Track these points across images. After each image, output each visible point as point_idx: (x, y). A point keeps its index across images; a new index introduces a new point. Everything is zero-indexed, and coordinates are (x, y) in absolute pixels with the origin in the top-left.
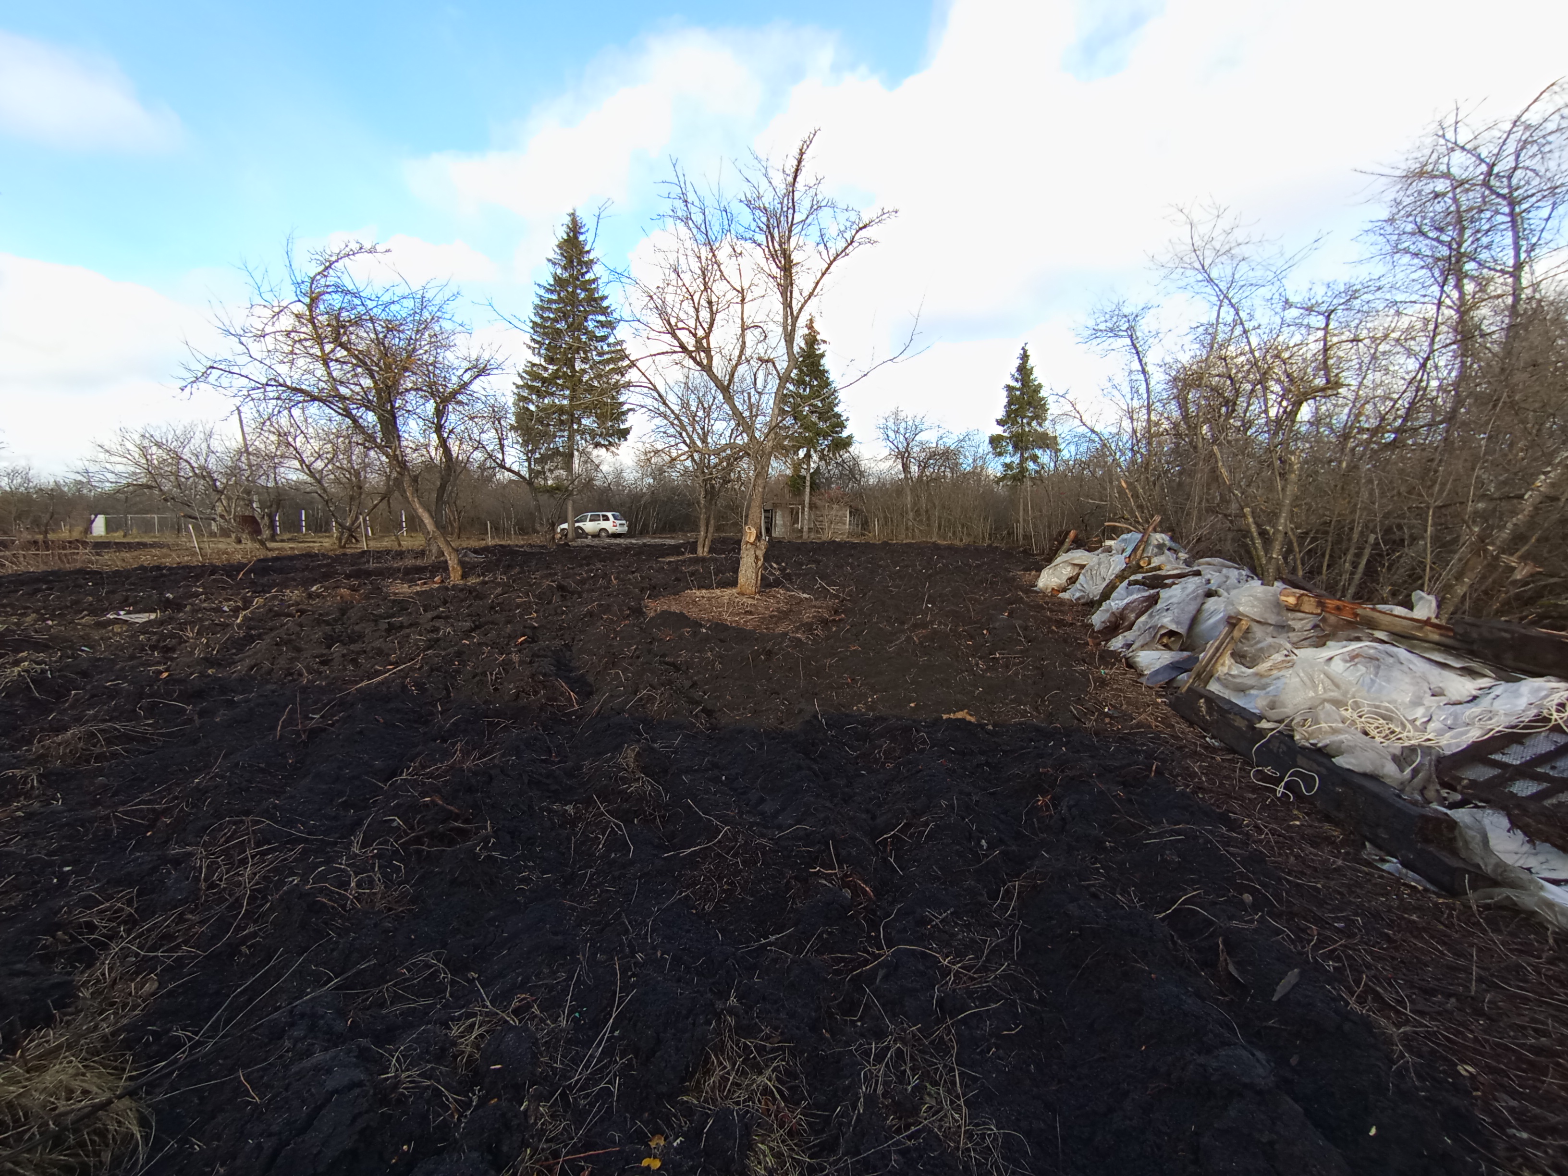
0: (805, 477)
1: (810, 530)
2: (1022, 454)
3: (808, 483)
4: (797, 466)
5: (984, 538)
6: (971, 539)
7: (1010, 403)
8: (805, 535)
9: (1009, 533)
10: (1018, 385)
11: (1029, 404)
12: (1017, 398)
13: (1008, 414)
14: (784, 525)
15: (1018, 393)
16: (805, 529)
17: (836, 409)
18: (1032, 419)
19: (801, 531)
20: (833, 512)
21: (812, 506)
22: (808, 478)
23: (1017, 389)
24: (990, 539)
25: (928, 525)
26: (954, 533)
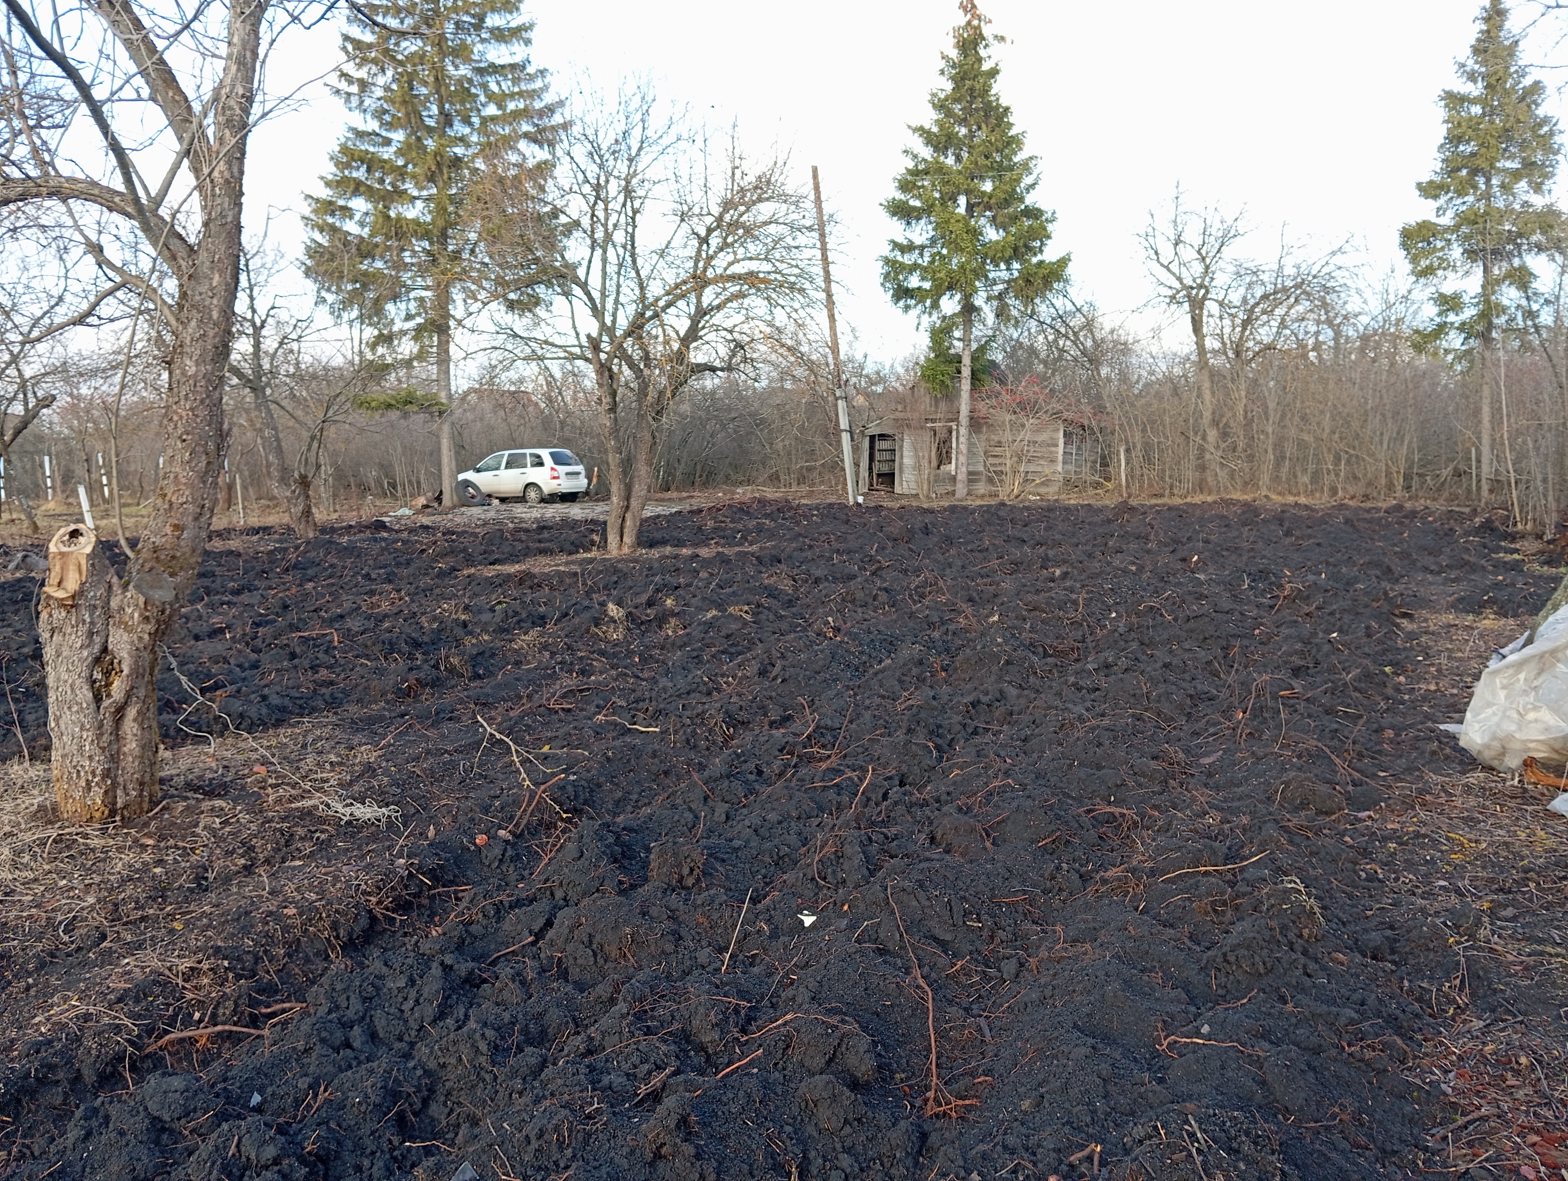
0: (958, 359)
1: (973, 477)
2: (1486, 270)
3: (966, 372)
4: (940, 335)
5: (1390, 487)
6: (1358, 489)
7: (1454, 139)
8: (961, 490)
9: (1458, 474)
10: (1475, 90)
11: (1506, 134)
12: (1474, 124)
13: (1451, 167)
14: (918, 467)
15: (1476, 110)
16: (962, 476)
17: (1030, 200)
18: (1516, 175)
19: (954, 479)
20: (1026, 435)
21: (976, 424)
22: (966, 360)
23: (1474, 101)
24: (1408, 488)
25: (1251, 458)
26: (1316, 477)
